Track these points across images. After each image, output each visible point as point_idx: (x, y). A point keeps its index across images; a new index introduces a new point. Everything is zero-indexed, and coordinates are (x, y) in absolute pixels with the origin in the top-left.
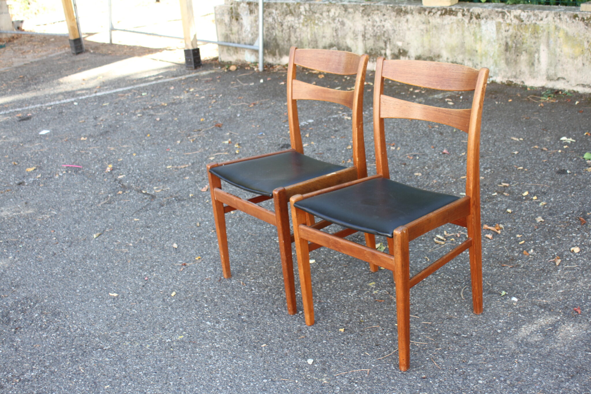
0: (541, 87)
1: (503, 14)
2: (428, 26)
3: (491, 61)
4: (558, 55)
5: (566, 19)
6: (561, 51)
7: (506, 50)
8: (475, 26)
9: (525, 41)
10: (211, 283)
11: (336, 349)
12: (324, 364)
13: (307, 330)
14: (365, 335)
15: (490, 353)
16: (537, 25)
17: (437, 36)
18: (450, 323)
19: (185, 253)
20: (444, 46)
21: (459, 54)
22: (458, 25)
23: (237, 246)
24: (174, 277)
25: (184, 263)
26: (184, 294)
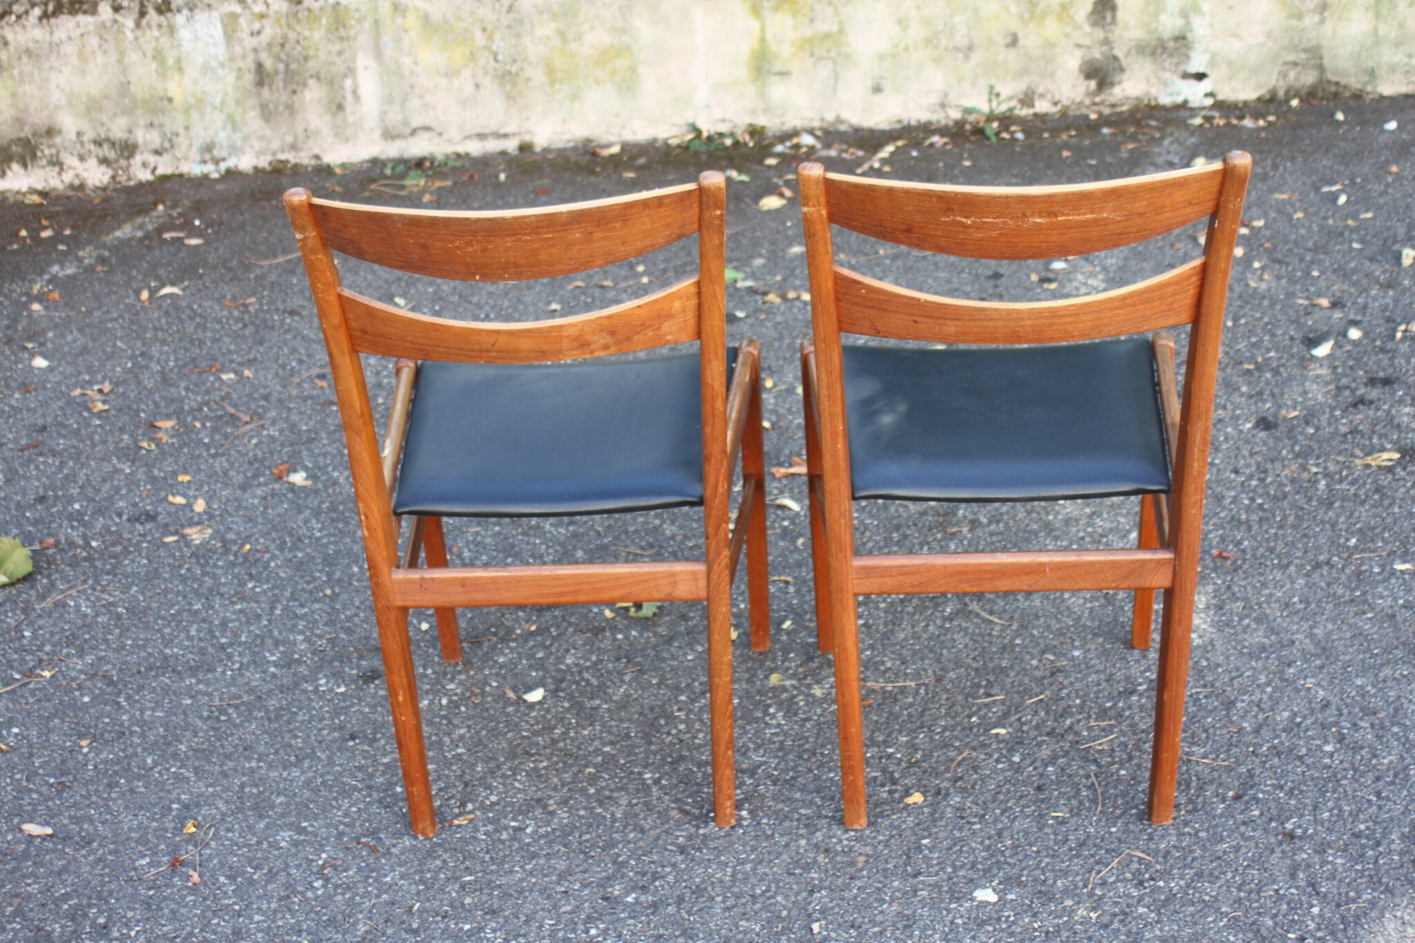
0: (367, 161)
3: (219, 119)
4: (407, 73)
6: (416, 63)
7: (260, 83)
8: (156, 33)
9: (311, 52)
10: (360, 869)
11: (982, 843)
12: (1021, 884)
13: (840, 841)
14: (975, 783)
15: (1244, 694)
16: (341, 8)
17: (36, 77)
18: (1077, 679)
19: (116, 835)
20: (63, 102)
21: (115, 115)
22: (101, 38)
23: (245, 749)
24: (209, 907)
25: (165, 859)
26: (338, 932)
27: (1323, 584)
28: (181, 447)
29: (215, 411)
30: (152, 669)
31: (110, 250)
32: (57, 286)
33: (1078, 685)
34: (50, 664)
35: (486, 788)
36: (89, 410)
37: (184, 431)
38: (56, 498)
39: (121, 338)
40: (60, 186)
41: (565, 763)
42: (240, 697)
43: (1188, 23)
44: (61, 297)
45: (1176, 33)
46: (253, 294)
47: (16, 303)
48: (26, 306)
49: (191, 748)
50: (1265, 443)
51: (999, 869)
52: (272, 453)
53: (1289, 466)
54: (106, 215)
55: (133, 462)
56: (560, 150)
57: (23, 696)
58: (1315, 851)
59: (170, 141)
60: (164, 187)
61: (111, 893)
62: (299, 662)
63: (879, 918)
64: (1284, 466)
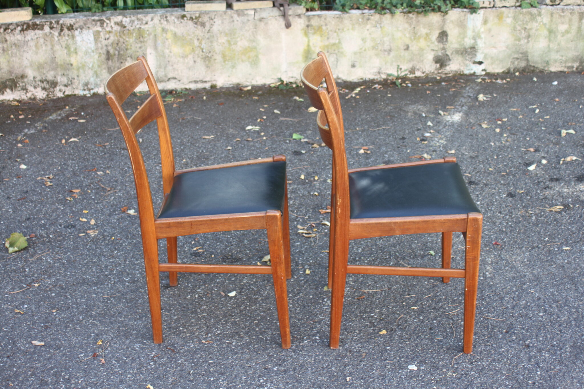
1: (102, 22)
2: (5, 46)
3: (91, 73)
4: (167, 56)
5: (174, 20)
6: (171, 52)
7: (108, 59)
8: (67, 38)
9: (129, 47)
10: (168, 358)
11: (410, 348)
12: (425, 363)
13: (355, 348)
14: (406, 327)
15: (508, 294)
16: (141, 29)
17: (18, 54)
18: (443, 289)
19: (69, 345)
20: (28, 65)
21: (49, 70)
22: (45, 40)
23: (119, 313)
24: (109, 372)
25: (90, 354)
26: (161, 381)
27: (536, 255)
28: (83, 200)
29: (96, 186)
30: (78, 283)
31: (48, 124)
32: (27, 137)
33: (443, 291)
34: (37, 281)
35: (216, 328)
36: (45, 185)
37: (84, 193)
38: (34, 219)
39: (55, 158)
40: (26, 98)
41: (246, 319)
42: (115, 294)
43: (476, 42)
44: (30, 142)
45: (471, 46)
46: (107, 142)
47: (11, 143)
48: (15, 145)
49: (97, 313)
50: (511, 202)
51: (417, 358)
52: (120, 203)
53: (521, 211)
54: (45, 110)
55: (64, 206)
56: (227, 88)
57: (27, 293)
58: (538, 352)
59: (71, 81)
60: (68, 99)
61: (70, 367)
62: (138, 281)
63: (372, 376)
64: (519, 211)
